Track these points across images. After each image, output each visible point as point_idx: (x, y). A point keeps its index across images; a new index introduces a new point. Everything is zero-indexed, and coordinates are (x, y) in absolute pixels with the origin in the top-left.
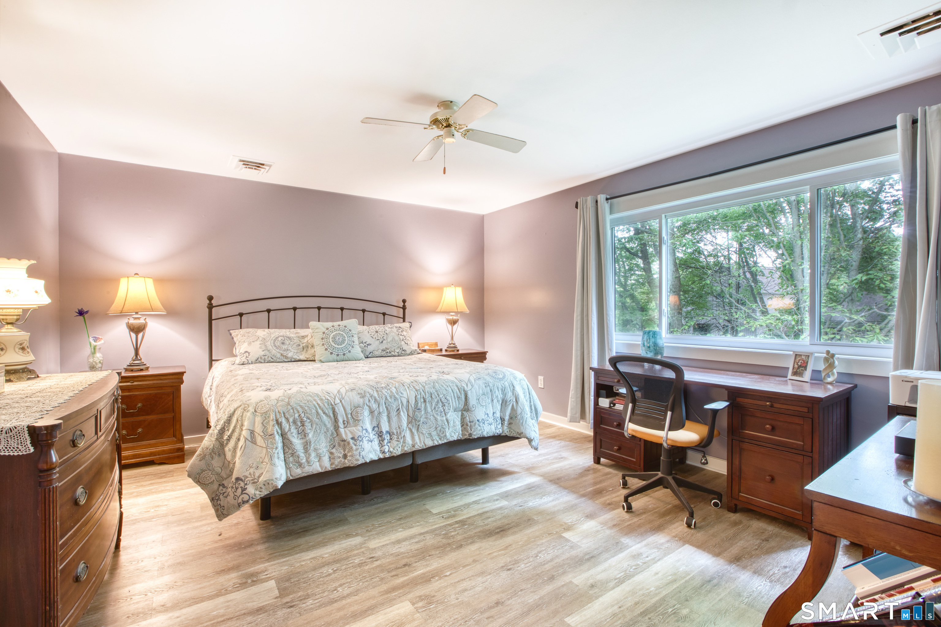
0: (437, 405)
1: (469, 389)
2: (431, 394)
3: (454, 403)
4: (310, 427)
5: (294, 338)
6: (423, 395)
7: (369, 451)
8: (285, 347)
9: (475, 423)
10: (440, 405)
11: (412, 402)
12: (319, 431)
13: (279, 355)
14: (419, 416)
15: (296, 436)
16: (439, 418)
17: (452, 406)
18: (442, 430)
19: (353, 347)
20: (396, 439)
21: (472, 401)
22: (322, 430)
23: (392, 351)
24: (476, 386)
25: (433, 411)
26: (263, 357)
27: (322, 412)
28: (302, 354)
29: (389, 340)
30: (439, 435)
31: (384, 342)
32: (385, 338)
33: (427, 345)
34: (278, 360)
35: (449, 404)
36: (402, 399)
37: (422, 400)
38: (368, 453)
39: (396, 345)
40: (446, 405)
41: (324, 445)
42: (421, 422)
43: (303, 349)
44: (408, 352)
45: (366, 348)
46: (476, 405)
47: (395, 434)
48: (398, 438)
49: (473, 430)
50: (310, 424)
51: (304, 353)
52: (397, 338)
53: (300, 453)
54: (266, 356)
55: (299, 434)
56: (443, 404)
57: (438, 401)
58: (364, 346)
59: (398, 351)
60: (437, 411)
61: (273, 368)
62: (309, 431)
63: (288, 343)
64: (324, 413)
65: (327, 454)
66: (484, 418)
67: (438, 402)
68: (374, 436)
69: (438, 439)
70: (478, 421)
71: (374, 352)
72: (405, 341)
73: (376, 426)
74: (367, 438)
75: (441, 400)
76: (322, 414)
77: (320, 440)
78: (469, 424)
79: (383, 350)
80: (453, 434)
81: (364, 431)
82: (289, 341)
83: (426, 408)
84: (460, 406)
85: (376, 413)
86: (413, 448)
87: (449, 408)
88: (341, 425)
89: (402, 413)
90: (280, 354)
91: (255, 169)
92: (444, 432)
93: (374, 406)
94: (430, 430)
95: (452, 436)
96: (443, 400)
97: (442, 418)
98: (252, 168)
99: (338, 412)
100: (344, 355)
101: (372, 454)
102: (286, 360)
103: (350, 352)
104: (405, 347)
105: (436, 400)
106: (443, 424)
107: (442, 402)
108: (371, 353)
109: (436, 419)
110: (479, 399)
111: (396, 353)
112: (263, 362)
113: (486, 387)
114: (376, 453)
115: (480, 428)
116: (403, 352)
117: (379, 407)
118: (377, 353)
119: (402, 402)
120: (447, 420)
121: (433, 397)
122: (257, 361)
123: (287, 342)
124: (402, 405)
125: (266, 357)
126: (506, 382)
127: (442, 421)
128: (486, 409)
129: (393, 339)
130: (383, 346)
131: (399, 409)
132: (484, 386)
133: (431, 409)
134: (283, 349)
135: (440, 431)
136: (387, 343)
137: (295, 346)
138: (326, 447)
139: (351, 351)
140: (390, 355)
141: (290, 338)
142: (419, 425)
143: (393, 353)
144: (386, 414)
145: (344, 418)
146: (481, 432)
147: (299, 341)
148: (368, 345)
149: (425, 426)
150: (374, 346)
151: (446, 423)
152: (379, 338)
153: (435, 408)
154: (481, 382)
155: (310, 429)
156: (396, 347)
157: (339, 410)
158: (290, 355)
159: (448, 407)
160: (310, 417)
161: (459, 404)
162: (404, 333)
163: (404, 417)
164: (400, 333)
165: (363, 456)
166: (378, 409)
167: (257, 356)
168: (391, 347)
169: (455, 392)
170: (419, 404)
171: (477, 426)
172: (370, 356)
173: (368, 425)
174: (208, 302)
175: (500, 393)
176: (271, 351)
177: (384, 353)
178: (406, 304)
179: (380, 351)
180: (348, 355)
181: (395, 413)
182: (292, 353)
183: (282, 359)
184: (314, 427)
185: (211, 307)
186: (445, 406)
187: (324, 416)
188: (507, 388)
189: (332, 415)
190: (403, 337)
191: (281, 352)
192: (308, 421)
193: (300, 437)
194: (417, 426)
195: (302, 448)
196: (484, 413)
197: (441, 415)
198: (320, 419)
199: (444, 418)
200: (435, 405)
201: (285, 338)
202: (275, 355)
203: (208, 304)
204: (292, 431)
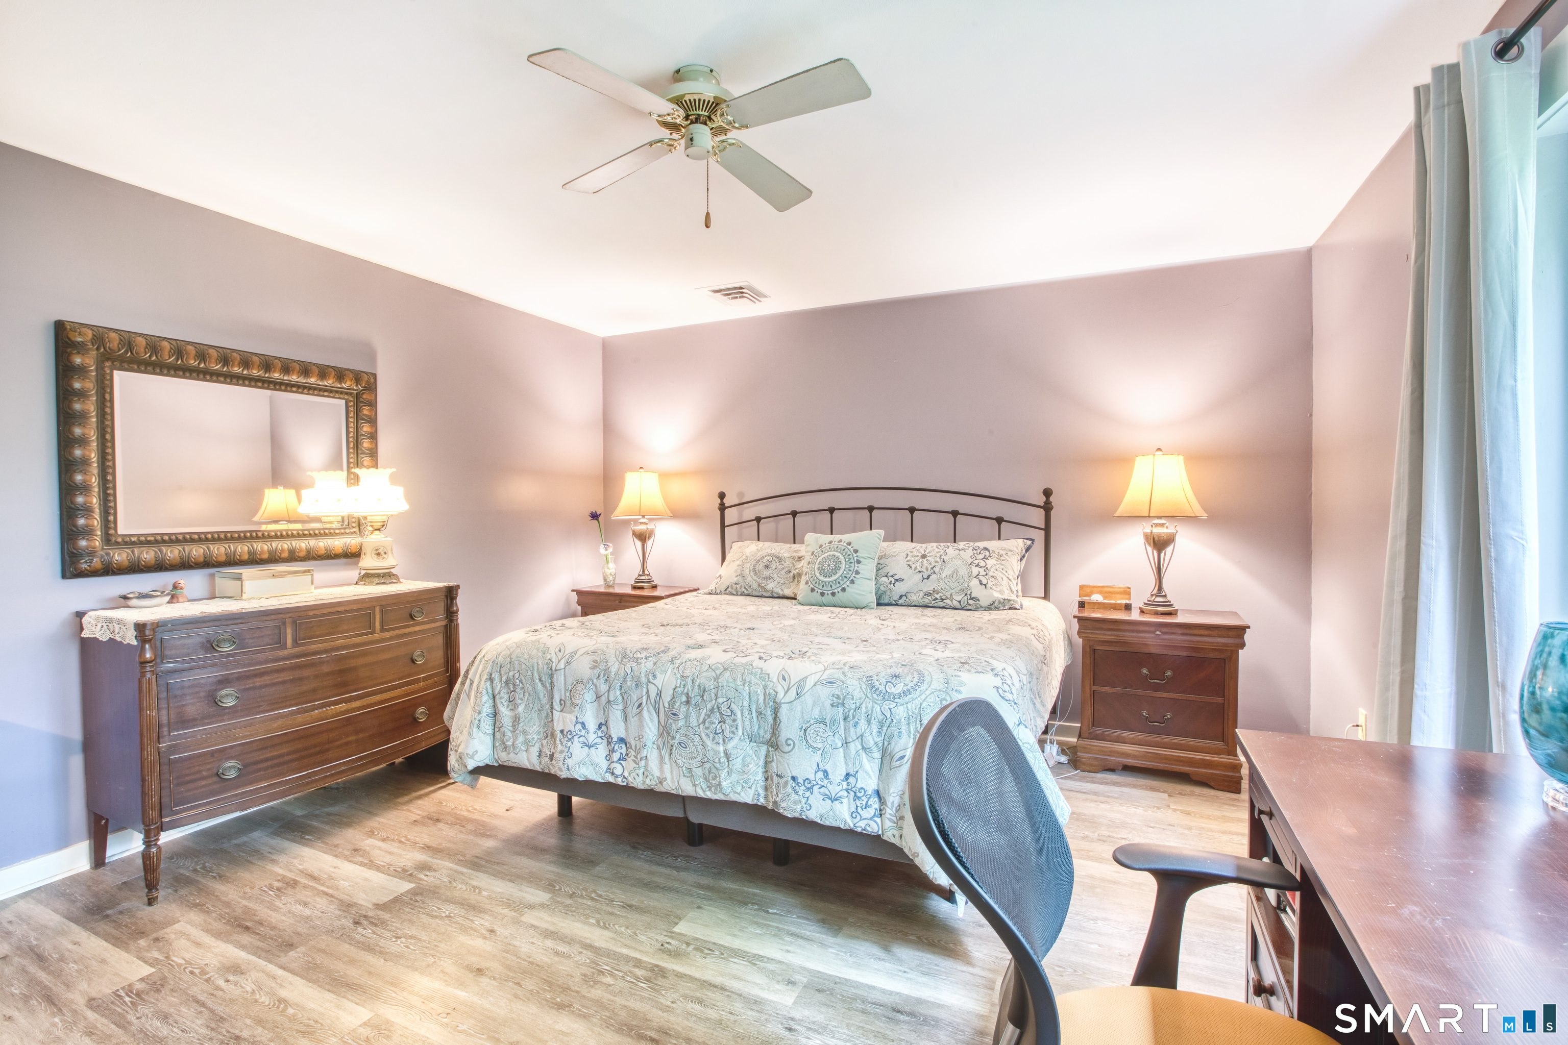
0: (709, 716)
1: (787, 699)
2: (704, 691)
3: (747, 722)
4: (522, 696)
5: (787, 560)
6: (688, 689)
7: (581, 761)
8: (767, 573)
9: (786, 783)
10: (716, 718)
11: (667, 697)
12: (531, 705)
13: (755, 585)
14: (675, 728)
15: (506, 704)
16: (709, 743)
17: (740, 728)
18: (714, 770)
19: (852, 582)
20: (633, 758)
21: (789, 730)
22: (536, 705)
23: (947, 598)
24: (808, 699)
25: (701, 726)
26: (735, 586)
27: (537, 678)
28: (789, 588)
29: (944, 575)
30: (707, 780)
31: (933, 577)
32: (936, 570)
33: (1100, 593)
34: (755, 593)
35: (734, 720)
36: (651, 686)
37: (684, 699)
38: (579, 764)
39: (956, 584)
40: (729, 721)
41: (535, 728)
42: (676, 741)
43: (794, 578)
44: (984, 602)
45: (892, 586)
46: (797, 742)
47: (634, 748)
48: (636, 757)
49: (780, 796)
50: (522, 691)
51: (793, 585)
52: (963, 571)
53: (506, 730)
54: (737, 584)
55: (510, 702)
56: (722, 717)
57: (713, 708)
58: (888, 582)
59: (959, 598)
60: (707, 728)
61: (750, 605)
62: (520, 702)
63: (774, 567)
64: (540, 680)
65: (537, 744)
66: (812, 777)
67: (712, 710)
68: (599, 740)
69: (704, 786)
70: (794, 778)
71: (909, 595)
72: (982, 578)
73: (604, 722)
74: (582, 739)
75: (718, 708)
76: (537, 681)
77: (531, 719)
78: (775, 779)
79: (927, 594)
80: (740, 789)
81: (579, 726)
82: (778, 564)
83: (687, 717)
84: (762, 732)
85: (604, 700)
86: (660, 785)
87: (734, 729)
88: (557, 706)
89: (645, 713)
90: (757, 584)
91: (740, 297)
92: (716, 777)
93: (603, 688)
94: (690, 761)
95: (736, 792)
96: (724, 708)
97: (714, 746)
98: (736, 298)
99: (556, 684)
100: (833, 594)
101: (587, 768)
102: (765, 594)
103: (844, 590)
104: (977, 590)
105: (709, 706)
106: (717, 760)
107: (720, 713)
108: (904, 598)
109: (703, 744)
110: (805, 731)
111: (955, 602)
112: (735, 593)
113: (832, 705)
114: (595, 769)
115: (797, 797)
116: (971, 602)
117: (609, 691)
118: (914, 598)
119: (648, 692)
120: (727, 755)
121: (705, 698)
122: (728, 591)
123: (773, 565)
124: (648, 697)
125: (738, 586)
126: (901, 708)
127: (717, 752)
128: (822, 756)
129: (956, 572)
130: (929, 586)
131: (641, 704)
132: (828, 703)
133: (698, 720)
134: (764, 576)
135: (710, 772)
136: (939, 579)
137: (783, 572)
138: (539, 733)
139: (847, 589)
140: (942, 604)
141: (781, 558)
142: (672, 746)
143: (948, 601)
144: (621, 707)
145: (561, 695)
146: (799, 807)
147: (791, 565)
148: (897, 580)
149: (683, 751)
150: (911, 584)
151: (724, 760)
152: (924, 569)
153: (704, 722)
154: (825, 693)
155: (522, 699)
156: (957, 589)
157: (557, 680)
158: (770, 586)
159: (731, 726)
160: (524, 680)
161: (759, 728)
162: (991, 562)
163: (649, 722)
164: (976, 562)
165: (568, 766)
166: (606, 694)
167: (727, 584)
168: (944, 589)
169: (754, 698)
170: (677, 706)
171: (789, 789)
172: (900, 602)
173: (591, 719)
174: (719, 501)
175: (875, 731)
176: (746, 577)
177: (928, 600)
178: (1051, 499)
179: (922, 594)
180: (841, 597)
181: (635, 711)
182: (776, 583)
183: (759, 591)
184: (526, 697)
185: (722, 508)
186: (724, 722)
187: (539, 684)
188: (899, 722)
189: (548, 686)
190: (982, 570)
191: (758, 580)
192: (521, 685)
193: (510, 707)
194: (669, 746)
195: (511, 724)
196: (815, 767)
197: (714, 739)
198: (534, 686)
199: (721, 748)
200: (706, 715)
201: (774, 558)
202: (750, 584)
203: (720, 504)
204: (502, 695)
